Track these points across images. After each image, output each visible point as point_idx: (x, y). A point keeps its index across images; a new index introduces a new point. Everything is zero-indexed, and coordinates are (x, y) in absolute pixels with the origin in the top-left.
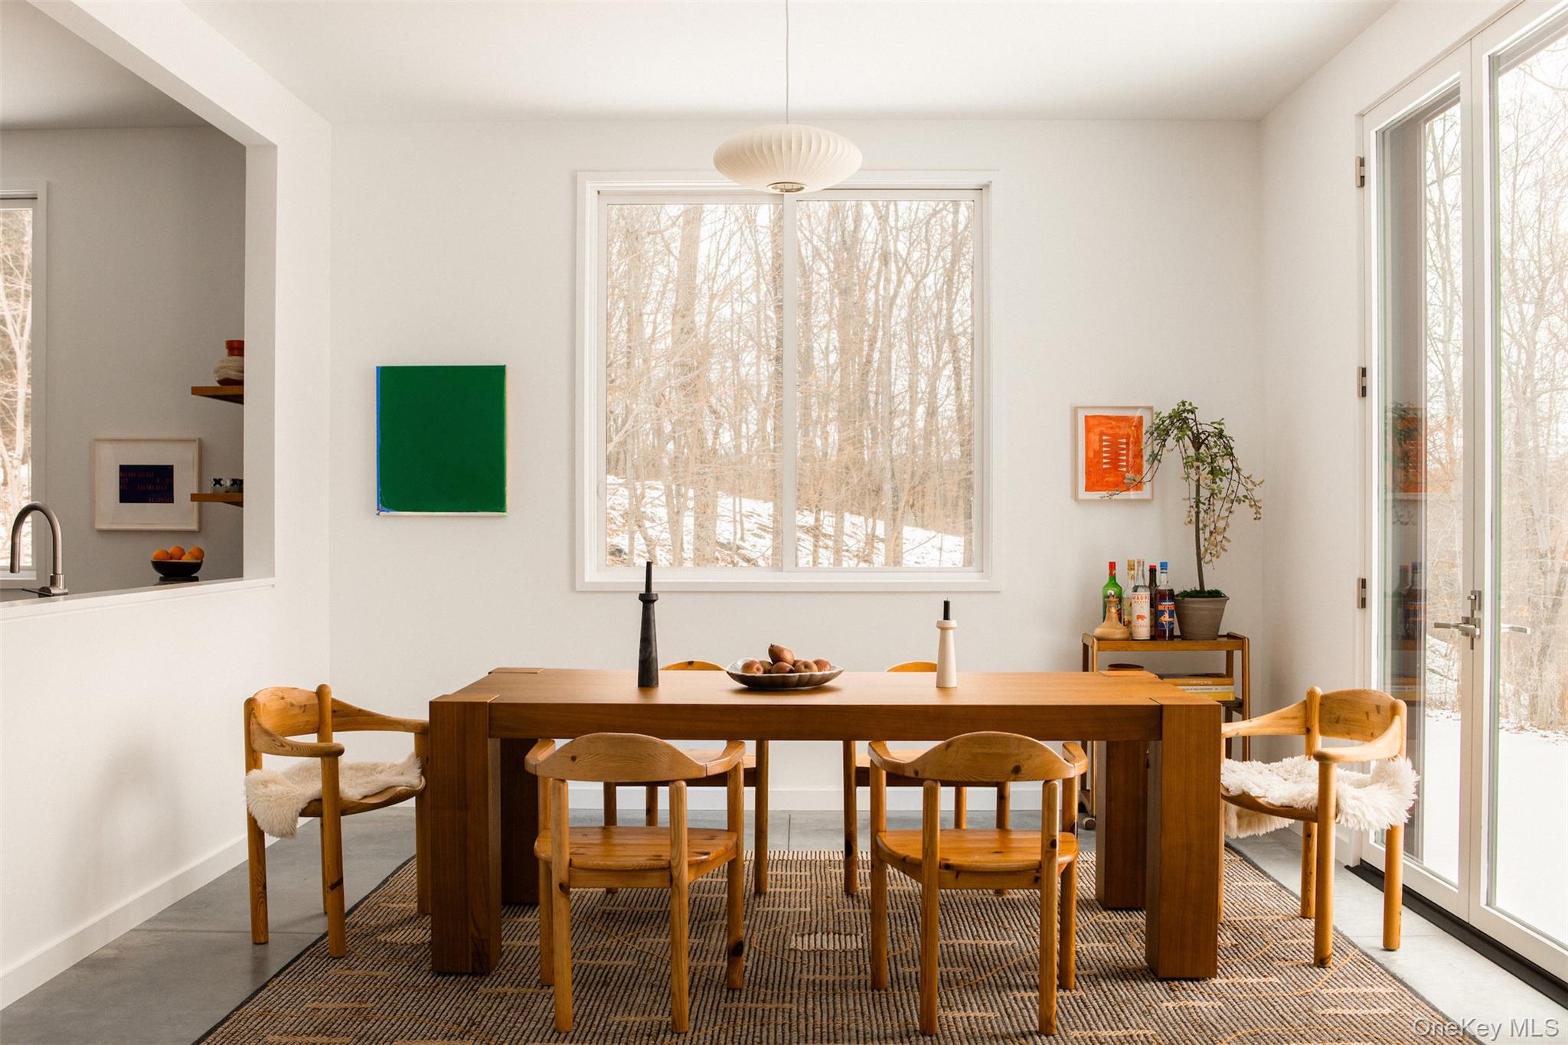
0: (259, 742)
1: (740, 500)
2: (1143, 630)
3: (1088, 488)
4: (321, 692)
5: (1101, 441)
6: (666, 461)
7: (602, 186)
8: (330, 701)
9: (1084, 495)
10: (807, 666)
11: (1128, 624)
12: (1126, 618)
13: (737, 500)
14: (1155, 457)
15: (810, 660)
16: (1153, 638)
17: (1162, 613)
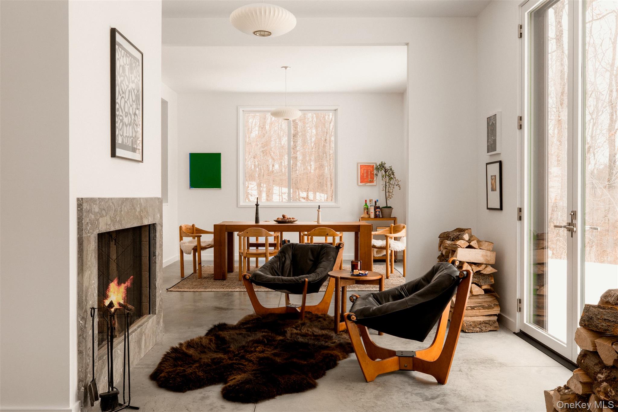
0: (183, 235)
1: (281, 188)
2: (372, 216)
3: (361, 182)
4: (193, 226)
5: (364, 171)
6: (257, 175)
7: (244, 109)
8: (195, 228)
9: (360, 184)
10: (290, 218)
11: (369, 215)
12: (369, 213)
13: (280, 188)
14: (377, 175)
15: (291, 218)
16: (375, 218)
17: (377, 212)
